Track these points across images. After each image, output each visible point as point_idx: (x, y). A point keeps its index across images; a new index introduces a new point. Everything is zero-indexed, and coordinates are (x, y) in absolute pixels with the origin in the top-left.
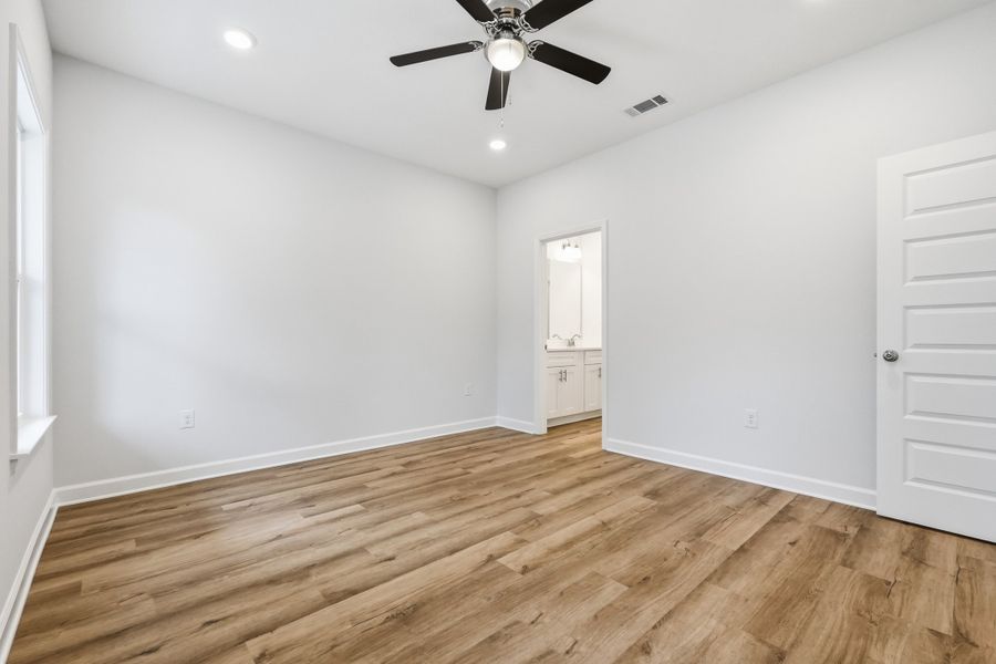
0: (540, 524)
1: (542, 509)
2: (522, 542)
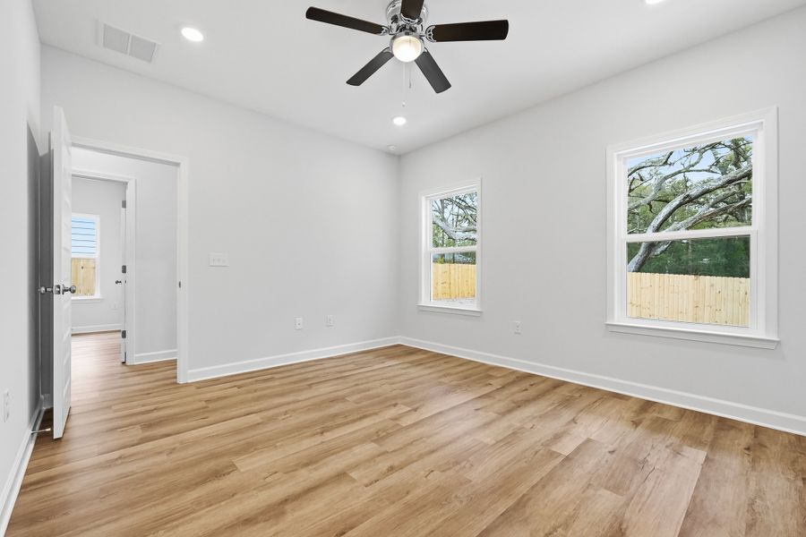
0: (377, 432)
1: (370, 448)
2: (395, 419)
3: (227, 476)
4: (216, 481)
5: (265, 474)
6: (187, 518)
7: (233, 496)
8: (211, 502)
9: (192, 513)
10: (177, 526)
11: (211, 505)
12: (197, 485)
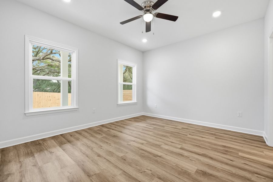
3: (203, 170)
4: (207, 172)
5: (193, 162)
6: (224, 170)
7: (208, 164)
8: (215, 168)
9: (222, 170)
10: (228, 170)
11: (216, 167)
12: (214, 176)
